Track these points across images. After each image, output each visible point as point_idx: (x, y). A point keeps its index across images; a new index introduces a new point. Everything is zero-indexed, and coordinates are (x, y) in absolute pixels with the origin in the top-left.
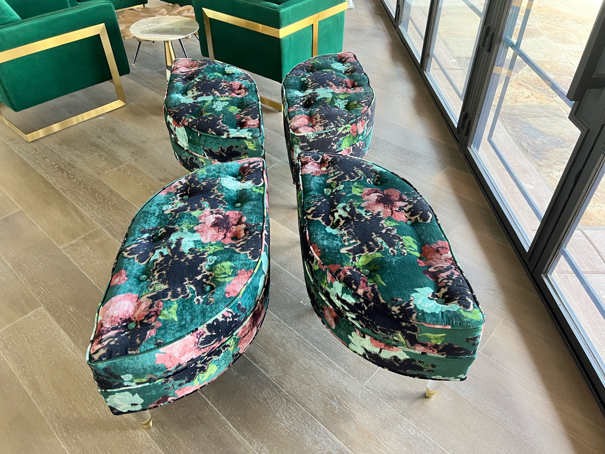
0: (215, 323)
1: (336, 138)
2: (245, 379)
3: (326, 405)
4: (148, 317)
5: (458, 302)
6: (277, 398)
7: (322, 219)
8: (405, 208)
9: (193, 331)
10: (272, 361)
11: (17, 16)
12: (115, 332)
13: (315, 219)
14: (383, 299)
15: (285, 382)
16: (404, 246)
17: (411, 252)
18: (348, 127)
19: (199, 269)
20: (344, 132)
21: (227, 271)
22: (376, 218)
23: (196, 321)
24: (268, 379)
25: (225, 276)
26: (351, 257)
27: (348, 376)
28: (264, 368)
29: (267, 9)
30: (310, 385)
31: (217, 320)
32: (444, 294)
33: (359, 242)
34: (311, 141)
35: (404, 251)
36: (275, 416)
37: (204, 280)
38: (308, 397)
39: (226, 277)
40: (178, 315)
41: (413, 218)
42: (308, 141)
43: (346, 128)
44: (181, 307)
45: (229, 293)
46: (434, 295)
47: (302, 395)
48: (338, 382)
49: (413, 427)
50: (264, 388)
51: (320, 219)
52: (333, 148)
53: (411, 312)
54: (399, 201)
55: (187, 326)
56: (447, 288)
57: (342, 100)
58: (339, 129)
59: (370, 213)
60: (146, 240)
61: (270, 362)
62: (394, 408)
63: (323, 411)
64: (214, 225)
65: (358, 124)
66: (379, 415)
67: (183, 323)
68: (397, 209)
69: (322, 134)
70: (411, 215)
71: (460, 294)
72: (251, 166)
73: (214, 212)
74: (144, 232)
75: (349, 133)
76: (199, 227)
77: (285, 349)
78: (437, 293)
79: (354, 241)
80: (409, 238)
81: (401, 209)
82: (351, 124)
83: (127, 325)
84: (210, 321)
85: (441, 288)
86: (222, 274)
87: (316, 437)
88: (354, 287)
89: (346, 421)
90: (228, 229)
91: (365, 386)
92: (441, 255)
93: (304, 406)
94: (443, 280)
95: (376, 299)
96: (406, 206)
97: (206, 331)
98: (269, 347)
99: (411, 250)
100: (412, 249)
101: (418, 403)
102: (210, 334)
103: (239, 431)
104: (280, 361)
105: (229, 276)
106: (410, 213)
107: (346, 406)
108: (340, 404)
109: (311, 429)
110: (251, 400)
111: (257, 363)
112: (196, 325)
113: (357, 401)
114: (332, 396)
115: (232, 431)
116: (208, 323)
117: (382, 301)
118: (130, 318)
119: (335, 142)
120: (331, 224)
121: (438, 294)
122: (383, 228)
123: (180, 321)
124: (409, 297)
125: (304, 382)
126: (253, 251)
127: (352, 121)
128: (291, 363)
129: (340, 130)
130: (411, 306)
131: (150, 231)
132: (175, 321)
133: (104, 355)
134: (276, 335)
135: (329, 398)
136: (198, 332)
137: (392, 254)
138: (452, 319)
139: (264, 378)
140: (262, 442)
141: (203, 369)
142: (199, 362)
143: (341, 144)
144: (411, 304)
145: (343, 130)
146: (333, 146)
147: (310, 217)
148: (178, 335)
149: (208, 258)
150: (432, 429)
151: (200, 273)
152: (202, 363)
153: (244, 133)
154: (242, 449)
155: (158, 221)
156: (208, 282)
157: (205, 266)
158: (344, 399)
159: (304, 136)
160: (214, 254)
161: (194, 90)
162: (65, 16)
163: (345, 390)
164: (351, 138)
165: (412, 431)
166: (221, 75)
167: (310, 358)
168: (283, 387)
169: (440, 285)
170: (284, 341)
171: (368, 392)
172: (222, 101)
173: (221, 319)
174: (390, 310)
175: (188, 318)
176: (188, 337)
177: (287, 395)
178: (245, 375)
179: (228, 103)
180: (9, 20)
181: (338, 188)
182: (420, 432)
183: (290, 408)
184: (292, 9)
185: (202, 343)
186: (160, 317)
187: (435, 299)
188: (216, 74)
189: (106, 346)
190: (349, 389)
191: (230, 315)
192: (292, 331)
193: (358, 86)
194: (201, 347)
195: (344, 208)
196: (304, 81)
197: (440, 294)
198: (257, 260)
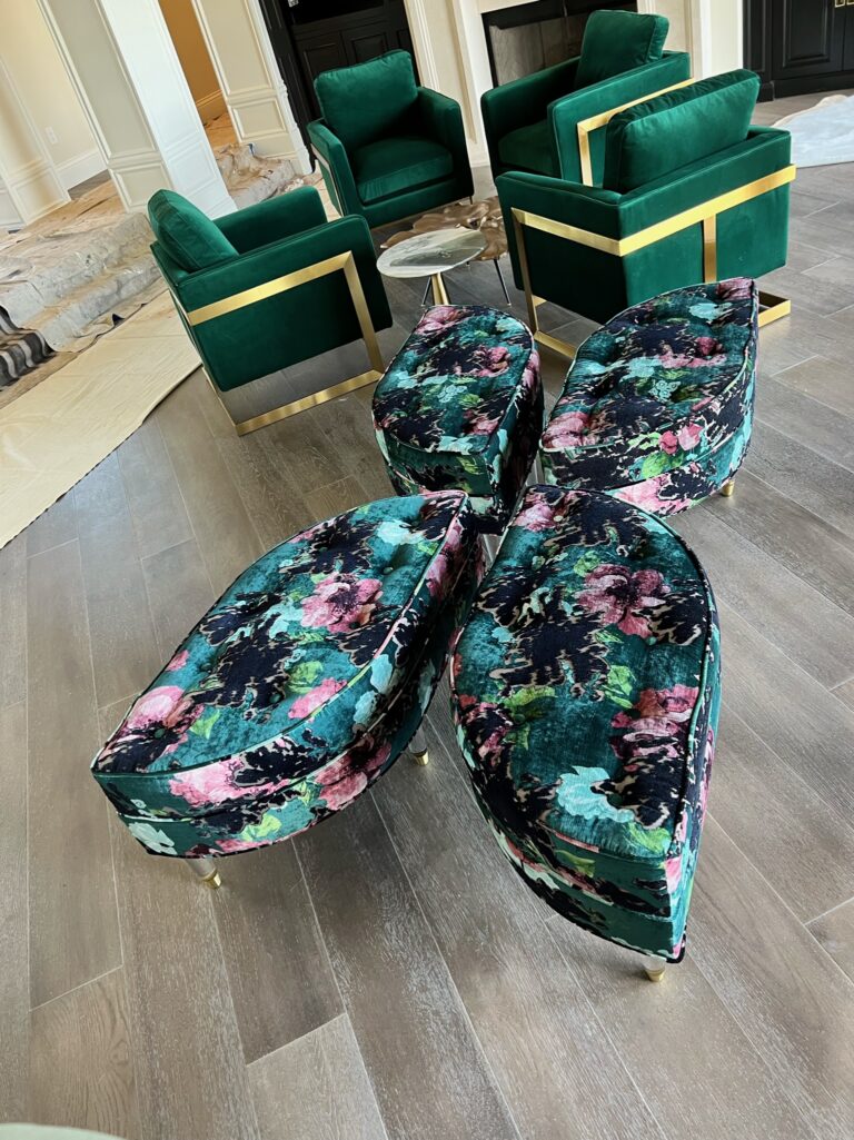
0: (261, 754)
1: (625, 457)
2: (366, 854)
3: (468, 933)
4: (179, 725)
5: (638, 809)
6: (398, 898)
7: (497, 612)
8: (655, 612)
9: (223, 759)
10: (417, 838)
11: (232, 250)
12: (135, 737)
13: (487, 610)
14: (511, 772)
15: (420, 877)
16: (606, 683)
17: (614, 698)
18: (652, 438)
19: (275, 666)
20: (644, 447)
21: (308, 677)
22: (588, 623)
23: (232, 744)
24: (398, 865)
25: (301, 683)
26: (501, 687)
27: (525, 898)
28: (399, 845)
29: (599, 205)
30: (456, 893)
31: (263, 749)
32: (628, 787)
33: (530, 663)
34: (572, 462)
35: (600, 693)
36: (382, 927)
37: (276, 685)
38: (446, 912)
39: (302, 686)
40: (213, 730)
41: (662, 632)
42: (567, 463)
43: (648, 440)
44: (222, 720)
45: (294, 711)
46: (606, 785)
47: (436, 904)
48: (504, 903)
49: (596, 1020)
50: (386, 877)
51: (493, 611)
52: (622, 475)
53: (544, 805)
54: (650, 595)
55: (217, 749)
56: (636, 777)
57: (669, 381)
58: (631, 442)
59: (581, 613)
60: (237, 609)
61: (414, 837)
62: (579, 978)
63: (458, 942)
64: (333, 600)
65: (679, 432)
66: (547, 979)
67: (215, 743)
68: (637, 611)
69: (595, 451)
70: (660, 627)
71: (653, 794)
72: (440, 504)
73: (343, 578)
74: (239, 598)
75: (657, 448)
76: (310, 600)
77: (444, 824)
78: (616, 782)
79: (523, 660)
80: (626, 672)
81: (647, 610)
82: (662, 432)
83: (155, 731)
84: (253, 749)
85: (625, 776)
86: (301, 680)
87: (428, 979)
88: (479, 740)
89: (486, 971)
90: (348, 608)
91: (547, 924)
92: (667, 713)
93: (432, 924)
94: (638, 760)
95: (501, 769)
96: (658, 607)
97: (246, 763)
98: (422, 812)
99: (614, 694)
100: (618, 692)
101: (627, 983)
102: (251, 768)
103: (323, 931)
104: (429, 840)
105: (309, 685)
106: (659, 622)
107: (499, 947)
108: (489, 940)
109: (427, 965)
110: (360, 890)
111: (394, 834)
112: (230, 750)
113: (520, 943)
114: (484, 923)
115: (314, 928)
116: (247, 751)
117: (509, 775)
118: (161, 722)
119: (626, 464)
120: (512, 623)
121: (616, 785)
122: (587, 643)
123: (212, 739)
124: (556, 778)
125: (450, 886)
126: (362, 651)
127: (662, 427)
128: (444, 849)
129: (634, 443)
130: (549, 794)
131: (248, 597)
132: (205, 738)
133: (108, 766)
134: (441, 796)
135: (477, 924)
136: (231, 761)
137: (574, 694)
138: (607, 836)
139: (393, 860)
140: (347, 961)
141: (254, 820)
142: (244, 806)
143: (639, 469)
144: (551, 792)
145: (642, 443)
146: (622, 472)
147: (480, 605)
148: (202, 759)
149: (295, 652)
150: (630, 1038)
151: (274, 672)
152: (250, 809)
153: (462, 445)
154: (316, 961)
155: (265, 583)
156: (280, 689)
157: (286, 663)
158: (501, 935)
159: (559, 453)
160: (306, 646)
161: (428, 364)
162: (293, 246)
163: (510, 918)
164: (664, 458)
165: (591, 1028)
166: (485, 334)
167: (477, 850)
168: (414, 884)
169: (627, 769)
170: (450, 810)
171: (547, 935)
172: (457, 385)
173: (271, 749)
174: (514, 794)
175: (224, 737)
176: (217, 766)
177: (414, 899)
178: (368, 848)
179: (465, 388)
180: (217, 259)
181: (556, 559)
182: (604, 1035)
183: (409, 921)
184: (647, 201)
185: (239, 779)
186: (191, 729)
187: (607, 792)
188: (477, 333)
189: (116, 754)
190: (516, 919)
191: (289, 747)
192: (469, 796)
193: (721, 352)
194: (239, 784)
195: (542, 598)
196: (620, 342)
197: (619, 786)
198: (361, 666)
